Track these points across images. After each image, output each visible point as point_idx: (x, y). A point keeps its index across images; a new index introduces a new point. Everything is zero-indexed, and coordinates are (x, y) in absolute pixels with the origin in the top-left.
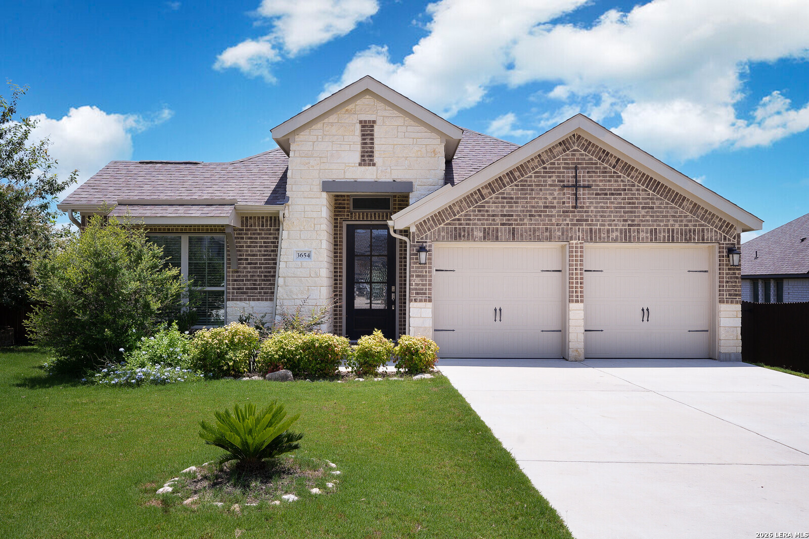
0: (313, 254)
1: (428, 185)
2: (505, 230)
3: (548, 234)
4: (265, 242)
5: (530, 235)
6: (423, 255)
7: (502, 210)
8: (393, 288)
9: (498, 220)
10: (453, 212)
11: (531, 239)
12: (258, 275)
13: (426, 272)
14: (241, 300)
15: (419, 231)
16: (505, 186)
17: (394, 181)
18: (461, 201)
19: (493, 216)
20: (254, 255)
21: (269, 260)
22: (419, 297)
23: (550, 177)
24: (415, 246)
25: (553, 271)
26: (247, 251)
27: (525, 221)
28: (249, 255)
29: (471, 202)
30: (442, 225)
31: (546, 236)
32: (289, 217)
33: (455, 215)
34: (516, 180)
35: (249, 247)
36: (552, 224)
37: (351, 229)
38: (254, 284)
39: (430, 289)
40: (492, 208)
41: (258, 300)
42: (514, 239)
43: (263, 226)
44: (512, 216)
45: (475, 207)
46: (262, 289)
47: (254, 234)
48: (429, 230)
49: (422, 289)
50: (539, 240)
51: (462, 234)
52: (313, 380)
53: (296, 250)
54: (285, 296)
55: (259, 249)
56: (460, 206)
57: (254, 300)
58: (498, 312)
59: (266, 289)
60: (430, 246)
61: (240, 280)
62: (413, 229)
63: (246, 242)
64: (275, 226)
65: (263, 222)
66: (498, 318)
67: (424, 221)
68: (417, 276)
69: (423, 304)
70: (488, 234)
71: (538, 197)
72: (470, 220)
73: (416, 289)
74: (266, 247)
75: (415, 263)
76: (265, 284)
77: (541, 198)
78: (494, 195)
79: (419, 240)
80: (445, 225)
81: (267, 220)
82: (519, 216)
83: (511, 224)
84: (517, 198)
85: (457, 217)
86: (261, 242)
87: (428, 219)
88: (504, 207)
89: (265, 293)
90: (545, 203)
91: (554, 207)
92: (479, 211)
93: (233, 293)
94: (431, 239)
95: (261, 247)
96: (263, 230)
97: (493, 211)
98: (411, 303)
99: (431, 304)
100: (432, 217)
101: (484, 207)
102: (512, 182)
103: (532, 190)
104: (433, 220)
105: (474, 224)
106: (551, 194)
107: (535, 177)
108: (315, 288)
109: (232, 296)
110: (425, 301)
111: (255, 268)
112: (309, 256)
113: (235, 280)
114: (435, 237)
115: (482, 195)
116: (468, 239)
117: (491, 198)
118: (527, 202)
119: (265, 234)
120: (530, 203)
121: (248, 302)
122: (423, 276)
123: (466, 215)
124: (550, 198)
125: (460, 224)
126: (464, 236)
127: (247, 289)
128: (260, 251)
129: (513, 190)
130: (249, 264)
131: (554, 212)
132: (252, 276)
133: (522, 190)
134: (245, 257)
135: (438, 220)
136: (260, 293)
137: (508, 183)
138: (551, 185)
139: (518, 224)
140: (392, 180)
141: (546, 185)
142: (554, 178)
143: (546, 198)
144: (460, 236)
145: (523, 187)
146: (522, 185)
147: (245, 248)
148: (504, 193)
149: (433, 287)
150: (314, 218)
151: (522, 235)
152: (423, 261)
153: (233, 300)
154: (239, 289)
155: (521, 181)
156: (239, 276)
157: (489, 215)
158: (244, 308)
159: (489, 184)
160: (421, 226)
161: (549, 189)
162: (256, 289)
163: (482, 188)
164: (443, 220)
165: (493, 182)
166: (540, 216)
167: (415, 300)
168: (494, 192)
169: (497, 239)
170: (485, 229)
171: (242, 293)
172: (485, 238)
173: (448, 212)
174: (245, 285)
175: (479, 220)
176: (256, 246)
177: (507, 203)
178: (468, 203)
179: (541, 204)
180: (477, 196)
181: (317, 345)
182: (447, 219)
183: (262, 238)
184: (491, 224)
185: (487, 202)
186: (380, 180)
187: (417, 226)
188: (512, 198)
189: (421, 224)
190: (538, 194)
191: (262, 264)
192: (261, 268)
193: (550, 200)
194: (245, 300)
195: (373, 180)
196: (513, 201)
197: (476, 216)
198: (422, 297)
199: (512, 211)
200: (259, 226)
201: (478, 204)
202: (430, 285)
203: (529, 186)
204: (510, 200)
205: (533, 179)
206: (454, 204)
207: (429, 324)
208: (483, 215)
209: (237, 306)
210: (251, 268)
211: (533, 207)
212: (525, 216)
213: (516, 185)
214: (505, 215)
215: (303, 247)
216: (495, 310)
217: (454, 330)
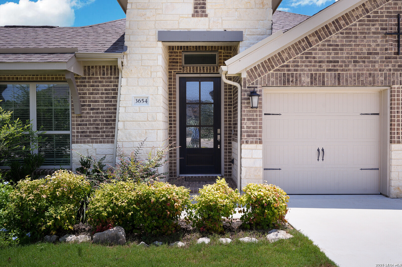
0: (150, 100)
1: (257, 34)
2: (331, 76)
3: (371, 79)
4: (106, 90)
5: (355, 80)
6: (255, 99)
7: (328, 57)
8: (219, 131)
9: (325, 66)
10: (282, 59)
11: (355, 84)
12: (100, 120)
13: (257, 115)
14: (84, 142)
15: (250, 76)
16: (331, 34)
17: (225, 30)
18: (289, 48)
19: (320, 62)
20: (96, 102)
21: (110, 105)
22: (250, 139)
23: (373, 25)
24: (246, 91)
25: (372, 114)
26: (90, 98)
27: (350, 67)
28: (92, 101)
29: (299, 49)
30: (272, 71)
31: (370, 81)
32: (127, 65)
33: (284, 62)
34: (341, 28)
35: (92, 94)
36: (376, 70)
37: (183, 82)
38: (97, 128)
39: (260, 132)
40: (319, 55)
41: (101, 142)
42: (339, 83)
43: (104, 74)
44: (338, 62)
45: (303, 54)
46: (104, 132)
47: (96, 82)
48: (259, 76)
49: (253, 132)
50: (363, 85)
51: (291, 80)
52: (148, 243)
53: (134, 96)
54: (125, 139)
55: (100, 96)
56: (289, 53)
57: (97, 142)
58: (321, 152)
59: (108, 132)
60: (261, 91)
61: (84, 124)
62: (244, 75)
63: (88, 90)
64: (115, 74)
65: (103, 71)
66: (321, 158)
67: (255, 67)
68: (249, 120)
69: (254, 146)
70: (315, 79)
71: (362, 45)
72: (297, 66)
73: (247, 132)
74: (107, 94)
75: (247, 107)
76: (106, 128)
77: (364, 45)
78: (320, 43)
79: (250, 85)
80: (275, 71)
81: (107, 69)
82: (344, 62)
83: (337, 70)
84: (343, 45)
85: (285, 63)
86: (102, 90)
87: (259, 65)
88: (329, 54)
89: (107, 136)
90: (369, 49)
91: (377, 54)
92: (307, 58)
93: (77, 136)
94: (261, 84)
95: (102, 94)
96: (104, 78)
97: (320, 57)
98: (243, 145)
99: (261, 145)
100: (262, 63)
101: (311, 53)
102: (337, 30)
103: (357, 37)
104: (263, 66)
105: (302, 70)
106: (374, 41)
107: (360, 25)
108: (153, 131)
109: (77, 139)
110: (256, 142)
111: (97, 113)
112: (146, 102)
113: (79, 125)
114: (265, 83)
115: (309, 43)
116: (296, 85)
117: (318, 46)
118: (351, 49)
119: (107, 82)
120: (354, 49)
121: (91, 144)
122: (254, 119)
123: (294, 62)
124: (373, 45)
125: (289, 70)
126: (292, 81)
127: (90, 132)
128: (102, 98)
129: (338, 37)
130: (92, 109)
131: (377, 58)
132: (95, 120)
133: (347, 37)
134: (88, 103)
135: (268, 67)
136: (102, 136)
137: (334, 31)
138: (374, 33)
139: (343, 70)
140: (223, 30)
141: (369, 33)
142: (377, 26)
143: (369, 45)
144: (288, 81)
145: (348, 34)
146: (347, 33)
147: (88, 95)
148: (330, 40)
149: (264, 129)
150: (151, 66)
151: (347, 80)
152: (255, 105)
153: (77, 142)
154: (82, 132)
155: (346, 29)
156: (83, 121)
157: (315, 62)
158: (88, 149)
159: (316, 32)
160: (252, 72)
161: (373, 36)
162: (99, 132)
163: (310, 36)
164: (273, 67)
165: (320, 30)
166: (364, 62)
167: (247, 142)
168: (320, 40)
169: (323, 84)
170: (312, 75)
171: (85, 136)
172: (312, 83)
173: (277, 59)
174: (88, 128)
175: (307, 66)
176: (98, 93)
177: (333, 50)
178: (296, 50)
179: (365, 51)
180: (305, 43)
181: (153, 200)
182: (277, 65)
183: (103, 86)
184: (317, 70)
185: (314, 49)
186: (212, 30)
187: (248, 72)
188: (337, 45)
189: (251, 70)
190: (362, 41)
191: (104, 109)
192: (103, 113)
193: (373, 47)
194: (88, 142)
195: (205, 30)
196: (338, 48)
197: (304, 62)
198: (253, 139)
199: (338, 57)
200: (100, 74)
201: (306, 51)
202: (261, 127)
203: (354, 33)
204: (336, 47)
205: (357, 27)
206: (283, 51)
207: (260, 164)
208: (310, 62)
209: (82, 148)
210: (93, 113)
211: (357, 53)
212: (350, 62)
213: (342, 33)
214: (331, 62)
215: (141, 94)
216: (318, 150)
217: (280, 169)
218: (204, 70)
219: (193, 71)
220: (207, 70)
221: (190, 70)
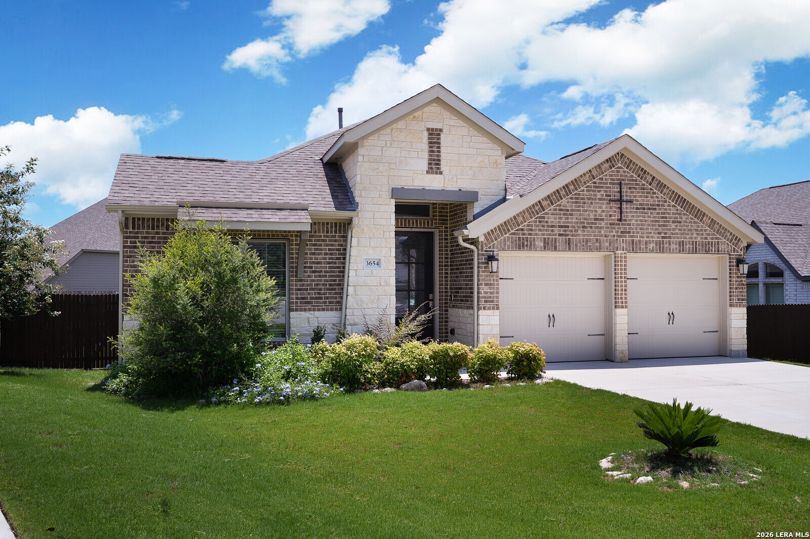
0: (382, 262)
1: (491, 195)
2: (562, 240)
3: (598, 244)
4: (329, 250)
5: (583, 246)
6: (495, 263)
7: (559, 222)
8: (431, 296)
9: (556, 230)
10: (517, 222)
11: (584, 249)
12: (323, 284)
13: (494, 280)
14: (305, 310)
15: (487, 240)
16: (562, 199)
17: (460, 190)
18: (524, 212)
19: (552, 226)
20: (318, 263)
21: (334, 268)
22: (487, 305)
23: (599, 191)
24: (483, 255)
25: (597, 279)
26: (311, 258)
27: (579, 232)
28: (314, 263)
29: (533, 212)
30: (507, 235)
31: (597, 247)
32: (358, 223)
33: (519, 225)
34: (571, 193)
35: (314, 254)
36: (601, 236)
38: (319, 294)
39: (497, 297)
40: (551, 219)
41: (323, 310)
42: (569, 249)
43: (327, 232)
44: (568, 227)
45: (537, 218)
46: (327, 298)
47: (318, 240)
48: (496, 239)
49: (490, 297)
50: (591, 250)
51: (525, 244)
52: (450, 389)
53: (365, 257)
54: (355, 305)
55: (323, 256)
56: (523, 217)
57: (319, 310)
58: (552, 318)
59: (332, 298)
60: (497, 255)
61: (304, 289)
62: (482, 239)
63: (310, 249)
64: (340, 232)
65: (327, 228)
66: (551, 324)
67: (492, 230)
68: (486, 284)
69: (490, 312)
70: (548, 244)
71: (590, 210)
72: (531, 230)
73: (485, 297)
74: (331, 254)
75: (484, 272)
76: (330, 293)
77: (592, 211)
78: (552, 207)
79: (487, 248)
80: (510, 234)
81: (332, 227)
82: (573, 227)
83: (567, 235)
84: (572, 210)
85: (520, 227)
86: (326, 249)
87: (495, 228)
88: (561, 218)
89: (330, 303)
90: (595, 215)
91: (602, 220)
92: (540, 222)
93: (297, 303)
94: (497, 248)
95: (326, 254)
96: (327, 236)
97: (552, 222)
98: (480, 312)
99: (498, 311)
100: (498, 226)
101: (544, 218)
102: (568, 195)
103: (584, 203)
104: (500, 230)
105: (536, 234)
106: (600, 207)
107: (588, 191)
108: (386, 297)
109: (296, 306)
110: (493, 308)
111: (320, 276)
112: (378, 264)
113: (299, 290)
114: (501, 246)
115: (542, 207)
116: (531, 249)
117: (550, 210)
118: (580, 214)
119: (330, 241)
120: (583, 215)
121: (312, 312)
122: (491, 284)
123: (528, 226)
124: (599, 210)
125: (524, 234)
126: (527, 246)
127: (311, 298)
128: (325, 259)
129: (568, 202)
130: (314, 272)
131: (603, 224)
132: (317, 285)
133: (576, 202)
134: (309, 265)
135: (504, 230)
136: (325, 302)
137: (564, 196)
138: (600, 199)
139: (573, 235)
140: (457, 189)
141: (595, 199)
142: (602, 193)
143: (596, 211)
144: (523, 246)
145: (577, 199)
146: (576, 198)
147: (309, 256)
148: (561, 205)
149: (500, 295)
150: (384, 225)
151: (576, 246)
152: (495, 270)
153: (297, 310)
154: (303, 298)
155: (575, 194)
156: (303, 285)
157: (548, 226)
158: (309, 318)
159: (548, 196)
160: (488, 235)
161: (599, 202)
162: (321, 298)
163: (542, 199)
164: (509, 230)
165: (551, 194)
166: (591, 227)
167: (484, 308)
168: (552, 204)
169: (555, 249)
170: (545, 239)
171: (306, 303)
172: (545, 248)
173: (513, 222)
174: (309, 294)
175: (540, 230)
176: (321, 253)
177: (564, 215)
178: (530, 214)
179: (592, 217)
180: (538, 207)
181: (451, 354)
182: (512, 229)
183: (327, 245)
184: (550, 235)
185: (547, 214)
186: (447, 189)
187: (485, 235)
188: (567, 210)
189: (488, 233)
190: (590, 207)
191: (327, 272)
192: (326, 276)
193: (599, 213)
194: (310, 310)
195: (440, 189)
196: (568, 213)
197: (537, 226)
198: (490, 305)
199: (568, 222)
200: (323, 232)
201: (539, 215)
202: (498, 293)
203: (582, 199)
204: (566, 212)
205: (585, 192)
206: (518, 215)
207: (496, 331)
208: (543, 226)
209: (302, 316)
210: (315, 276)
211: (585, 219)
212: (579, 227)
213: (571, 198)
214: (562, 227)
215: (373, 255)
216: (549, 316)
217: (513, 337)
218: (417, 224)
219: (405, 225)
220: (421, 224)
221: (401, 224)
